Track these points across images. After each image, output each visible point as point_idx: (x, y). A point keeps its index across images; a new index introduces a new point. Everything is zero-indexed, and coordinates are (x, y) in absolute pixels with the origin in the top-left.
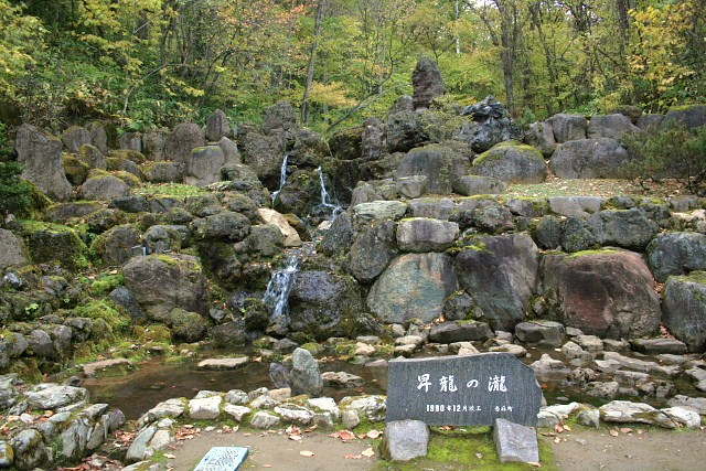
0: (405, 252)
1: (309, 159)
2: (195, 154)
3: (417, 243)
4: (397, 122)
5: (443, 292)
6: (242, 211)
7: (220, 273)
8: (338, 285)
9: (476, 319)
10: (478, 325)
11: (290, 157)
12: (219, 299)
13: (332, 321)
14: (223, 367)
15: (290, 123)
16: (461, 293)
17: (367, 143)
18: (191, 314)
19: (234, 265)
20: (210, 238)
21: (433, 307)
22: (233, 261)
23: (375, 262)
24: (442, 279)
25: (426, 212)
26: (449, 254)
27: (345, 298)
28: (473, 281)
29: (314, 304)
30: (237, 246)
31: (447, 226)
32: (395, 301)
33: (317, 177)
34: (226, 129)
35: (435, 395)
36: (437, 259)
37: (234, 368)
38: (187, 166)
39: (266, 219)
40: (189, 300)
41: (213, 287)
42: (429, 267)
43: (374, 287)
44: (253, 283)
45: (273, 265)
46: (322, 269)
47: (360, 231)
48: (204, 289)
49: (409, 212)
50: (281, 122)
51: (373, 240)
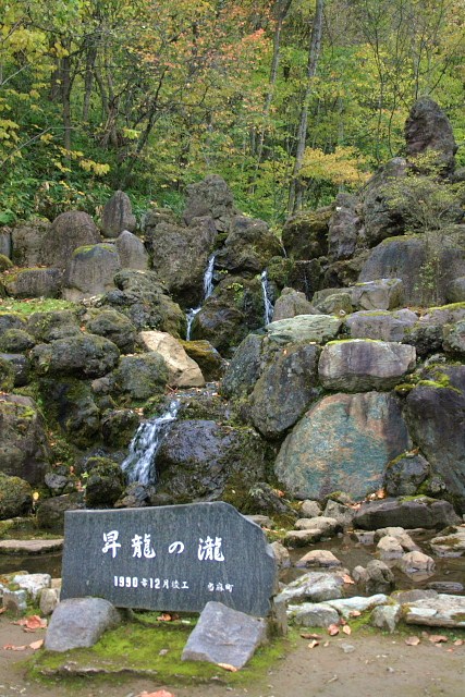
0: (330, 391)
1: (247, 260)
2: (77, 256)
3: (348, 377)
4: (379, 200)
5: (384, 451)
6: (108, 333)
7: (68, 423)
8: (226, 441)
9: (429, 493)
10: (429, 503)
11: (218, 258)
12: (65, 460)
13: (211, 492)
14: (22, 552)
15: (223, 208)
16: (412, 454)
17: (334, 234)
18: (12, 478)
19: (89, 411)
20: (56, 372)
21: (369, 477)
22: (87, 405)
23: (287, 407)
24: (385, 431)
25: (370, 330)
26: (398, 394)
27: (236, 459)
28: (430, 435)
29: (187, 466)
30: (96, 384)
31: (397, 351)
32: (310, 465)
33: (257, 287)
34: (130, 219)
35: (125, 561)
36: (379, 402)
37: (39, 553)
38: (66, 274)
39: (152, 345)
40: (14, 459)
41: (57, 442)
42: (365, 413)
43: (284, 445)
44: (114, 437)
45: (145, 411)
46: (213, 417)
47: (269, 361)
48: (38, 443)
49: (343, 331)
50: (209, 205)
51: (284, 374)
